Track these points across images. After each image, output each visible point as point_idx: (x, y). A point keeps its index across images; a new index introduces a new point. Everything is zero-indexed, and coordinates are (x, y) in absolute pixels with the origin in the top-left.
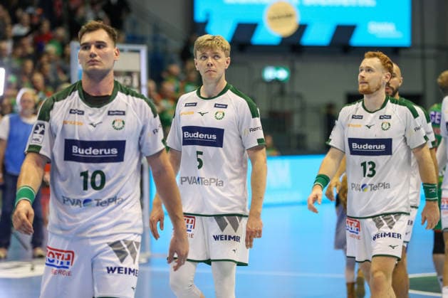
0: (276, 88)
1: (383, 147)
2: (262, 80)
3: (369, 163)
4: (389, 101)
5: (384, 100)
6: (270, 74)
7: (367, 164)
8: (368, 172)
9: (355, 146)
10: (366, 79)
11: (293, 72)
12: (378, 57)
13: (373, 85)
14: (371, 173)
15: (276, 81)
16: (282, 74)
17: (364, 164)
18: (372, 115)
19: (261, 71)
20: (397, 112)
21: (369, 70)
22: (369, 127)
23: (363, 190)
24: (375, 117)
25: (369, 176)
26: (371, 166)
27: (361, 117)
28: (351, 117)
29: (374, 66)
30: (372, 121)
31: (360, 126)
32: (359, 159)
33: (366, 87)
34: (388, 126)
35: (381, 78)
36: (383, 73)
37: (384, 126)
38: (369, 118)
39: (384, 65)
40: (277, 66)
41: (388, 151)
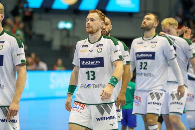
0: (65, 33)
1: (99, 62)
2: (57, 29)
3: (91, 72)
4: (103, 37)
5: (100, 36)
6: (62, 25)
7: (90, 72)
8: (91, 77)
9: (83, 62)
10: (91, 25)
11: (74, 24)
12: (97, 12)
13: (95, 28)
14: (93, 77)
15: (65, 29)
16: (69, 25)
17: (88, 73)
18: (93, 45)
19: (57, 23)
20: (106, 42)
21: (92, 20)
22: (91, 51)
23: (89, 88)
24: (94, 46)
25: (92, 79)
26: (92, 73)
27: (87, 46)
28: (82, 46)
29: (95, 18)
30: (93, 48)
31: (86, 51)
32: (85, 70)
33: (91, 29)
34: (101, 50)
35: (99, 24)
36: (100, 21)
37: (99, 50)
38: (91, 46)
39: (100, 17)
40: (66, 21)
41: (102, 65)
